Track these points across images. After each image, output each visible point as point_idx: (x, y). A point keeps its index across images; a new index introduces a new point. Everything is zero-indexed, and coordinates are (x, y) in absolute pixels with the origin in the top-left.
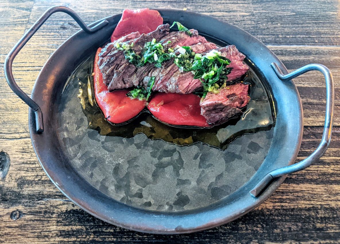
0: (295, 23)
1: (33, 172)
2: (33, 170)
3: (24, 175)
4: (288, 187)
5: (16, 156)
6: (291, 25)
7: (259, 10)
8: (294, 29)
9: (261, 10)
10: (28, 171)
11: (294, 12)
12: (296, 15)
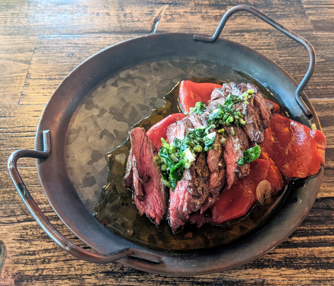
0: (325, 71)
1: (33, 264)
2: (33, 262)
3: (22, 269)
4: (326, 273)
5: (13, 245)
6: (320, 74)
7: (285, 57)
8: (324, 78)
9: (287, 57)
10: (27, 264)
11: (323, 58)
12: (326, 61)
